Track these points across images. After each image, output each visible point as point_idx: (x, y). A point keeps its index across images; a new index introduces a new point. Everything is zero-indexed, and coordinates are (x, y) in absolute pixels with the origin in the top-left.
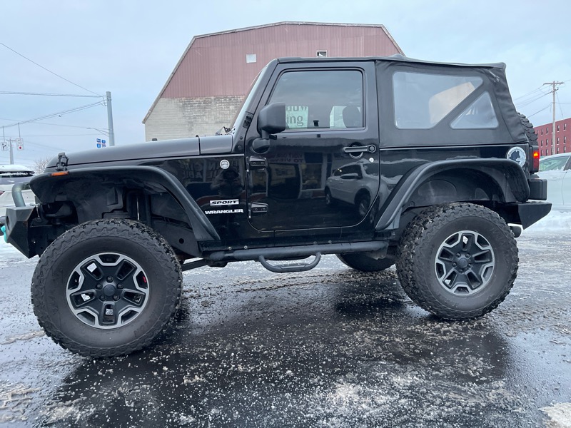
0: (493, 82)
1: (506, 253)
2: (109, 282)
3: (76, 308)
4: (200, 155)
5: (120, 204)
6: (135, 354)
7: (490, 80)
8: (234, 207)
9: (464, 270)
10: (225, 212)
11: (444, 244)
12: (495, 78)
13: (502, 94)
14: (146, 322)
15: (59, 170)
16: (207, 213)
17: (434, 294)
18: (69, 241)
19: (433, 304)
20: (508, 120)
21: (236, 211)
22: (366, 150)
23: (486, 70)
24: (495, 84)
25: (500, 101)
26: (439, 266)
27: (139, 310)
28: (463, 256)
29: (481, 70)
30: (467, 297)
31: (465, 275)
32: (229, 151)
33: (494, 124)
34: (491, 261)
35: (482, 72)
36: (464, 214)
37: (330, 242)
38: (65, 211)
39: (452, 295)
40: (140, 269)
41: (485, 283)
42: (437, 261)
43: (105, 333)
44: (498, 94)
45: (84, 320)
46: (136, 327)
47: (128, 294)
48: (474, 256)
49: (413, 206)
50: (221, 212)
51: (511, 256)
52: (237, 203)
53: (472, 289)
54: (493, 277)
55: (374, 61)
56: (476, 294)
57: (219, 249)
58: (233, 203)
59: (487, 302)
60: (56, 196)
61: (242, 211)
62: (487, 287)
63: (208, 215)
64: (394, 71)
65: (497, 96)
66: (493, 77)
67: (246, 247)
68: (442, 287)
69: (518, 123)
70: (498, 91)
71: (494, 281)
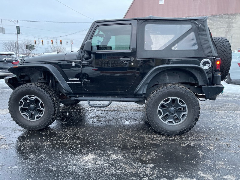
0: (197, 27)
1: (193, 109)
2: (32, 105)
3: (22, 113)
4: (65, 60)
5: (43, 77)
6: (40, 130)
7: (196, 26)
8: (77, 81)
9: (173, 114)
10: (74, 82)
11: (162, 102)
12: (198, 25)
13: (202, 33)
14: (43, 120)
15: (21, 65)
16: (68, 82)
17: (156, 123)
18: (18, 90)
19: (155, 127)
20: (204, 45)
21: (78, 82)
22: (129, 60)
23: (194, 21)
24: (198, 28)
25: (201, 36)
26: (160, 111)
27: (42, 116)
28: (172, 108)
29: (192, 21)
30: (173, 126)
31: (173, 116)
32: (75, 59)
33: (196, 47)
34: (186, 111)
35: (192, 22)
36: (171, 90)
37: (116, 96)
38: (26, 78)
39: (165, 124)
40: (41, 102)
41: (182, 121)
42: (159, 109)
43: (31, 122)
44: (199, 33)
45: (25, 117)
46: (40, 122)
47: (38, 110)
48: (178, 108)
49: (158, 83)
50: (73, 82)
51: (195, 110)
52: (78, 79)
53: (176, 123)
54: (186, 118)
55: (137, 20)
56: (177, 125)
57: (73, 96)
58: (77, 79)
59: (181, 129)
60: (21, 74)
61: (80, 82)
62: (182, 123)
63: (68, 83)
64: (146, 24)
65: (199, 34)
66: (197, 24)
67: (83, 96)
68: (161, 120)
69: (209, 47)
70: (199, 31)
71: (186, 120)
